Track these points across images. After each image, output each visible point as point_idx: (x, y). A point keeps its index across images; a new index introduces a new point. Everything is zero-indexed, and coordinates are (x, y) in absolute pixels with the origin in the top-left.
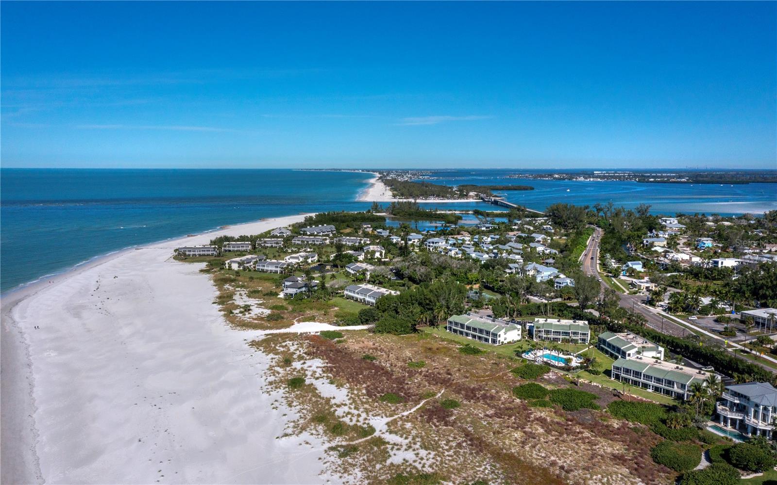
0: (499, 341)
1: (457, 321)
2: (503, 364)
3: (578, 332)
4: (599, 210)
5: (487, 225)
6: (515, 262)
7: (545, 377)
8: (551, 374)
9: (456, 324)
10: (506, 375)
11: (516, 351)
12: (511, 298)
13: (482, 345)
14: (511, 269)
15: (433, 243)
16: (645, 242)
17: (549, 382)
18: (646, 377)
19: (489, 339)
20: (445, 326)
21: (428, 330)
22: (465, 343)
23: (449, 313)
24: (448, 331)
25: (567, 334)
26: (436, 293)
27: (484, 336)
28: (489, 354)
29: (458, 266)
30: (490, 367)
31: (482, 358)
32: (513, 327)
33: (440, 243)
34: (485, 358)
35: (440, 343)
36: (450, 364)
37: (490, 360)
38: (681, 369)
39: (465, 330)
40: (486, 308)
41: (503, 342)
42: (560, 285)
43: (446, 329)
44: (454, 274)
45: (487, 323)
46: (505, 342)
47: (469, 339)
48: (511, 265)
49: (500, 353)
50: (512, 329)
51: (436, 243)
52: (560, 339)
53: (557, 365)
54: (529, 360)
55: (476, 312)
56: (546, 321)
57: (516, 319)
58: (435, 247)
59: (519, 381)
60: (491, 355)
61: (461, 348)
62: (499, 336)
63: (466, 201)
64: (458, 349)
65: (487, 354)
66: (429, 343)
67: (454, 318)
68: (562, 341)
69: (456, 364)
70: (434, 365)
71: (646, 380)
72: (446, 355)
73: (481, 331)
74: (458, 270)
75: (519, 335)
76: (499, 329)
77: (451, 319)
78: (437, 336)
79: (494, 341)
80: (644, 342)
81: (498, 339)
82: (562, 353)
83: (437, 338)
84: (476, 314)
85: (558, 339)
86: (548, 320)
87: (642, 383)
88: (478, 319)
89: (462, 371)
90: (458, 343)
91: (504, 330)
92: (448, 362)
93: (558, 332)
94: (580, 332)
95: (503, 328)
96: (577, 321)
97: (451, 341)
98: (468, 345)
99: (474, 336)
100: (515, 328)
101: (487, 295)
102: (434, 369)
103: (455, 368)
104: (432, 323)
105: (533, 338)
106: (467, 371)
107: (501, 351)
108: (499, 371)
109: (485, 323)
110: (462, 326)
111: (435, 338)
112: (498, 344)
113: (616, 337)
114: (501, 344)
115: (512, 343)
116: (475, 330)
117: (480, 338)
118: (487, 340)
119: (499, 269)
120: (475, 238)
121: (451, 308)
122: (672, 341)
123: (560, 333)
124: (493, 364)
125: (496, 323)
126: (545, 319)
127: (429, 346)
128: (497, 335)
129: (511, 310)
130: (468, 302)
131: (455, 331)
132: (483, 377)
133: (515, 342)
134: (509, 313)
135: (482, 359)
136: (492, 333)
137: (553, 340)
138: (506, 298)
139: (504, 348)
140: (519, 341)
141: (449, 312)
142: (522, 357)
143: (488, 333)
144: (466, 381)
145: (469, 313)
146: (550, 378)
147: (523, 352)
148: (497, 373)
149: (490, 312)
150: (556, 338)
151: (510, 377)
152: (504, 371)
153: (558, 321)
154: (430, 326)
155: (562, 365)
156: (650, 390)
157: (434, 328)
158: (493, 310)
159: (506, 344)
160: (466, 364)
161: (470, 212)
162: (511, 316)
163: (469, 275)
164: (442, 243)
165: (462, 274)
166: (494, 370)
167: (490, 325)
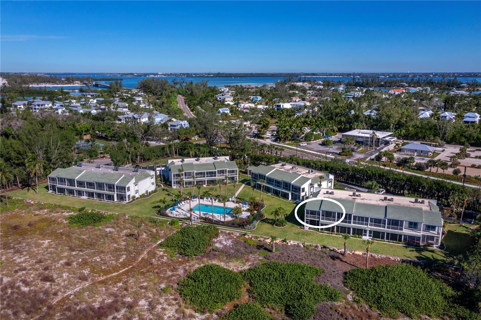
0: (129, 196)
1: (63, 176)
2: (145, 234)
3: (226, 170)
4: (175, 83)
5: (92, 94)
6: (123, 114)
7: (217, 245)
8: (221, 237)
9: (62, 180)
10: (152, 254)
11: (155, 207)
12: (129, 144)
13: (104, 205)
14: (120, 120)
15: (39, 105)
16: (218, 99)
17: (227, 254)
18: (359, 220)
19: (113, 196)
20: (45, 185)
21: (18, 194)
22: (78, 207)
23: (51, 168)
24: (50, 191)
25: (212, 174)
26: (28, 142)
27: (106, 192)
28: (118, 220)
29: (65, 119)
30: (124, 243)
31: (107, 227)
32: (144, 175)
33: (46, 106)
34: (113, 227)
35: (37, 212)
36: (51, 253)
37: (122, 230)
38: (391, 200)
39: (76, 187)
40: (101, 158)
41: (134, 197)
42: (175, 128)
43: (48, 189)
44: (60, 127)
45: (107, 173)
46: (137, 196)
47: (84, 200)
48: (120, 117)
49: (134, 214)
50: (143, 176)
51: (42, 105)
52: (205, 181)
53: (222, 220)
54: (180, 219)
55: (89, 162)
56: (182, 161)
57: (140, 165)
58: (41, 109)
59: (181, 263)
60: (121, 221)
61: (71, 218)
62: (129, 189)
63: (72, 85)
64: (66, 219)
65: (115, 221)
66: (16, 216)
67: (59, 173)
68: (208, 183)
69: (62, 252)
70: (18, 261)
71: (358, 224)
72: (44, 235)
73: (100, 186)
74: (65, 123)
75: (153, 184)
76: (127, 179)
77: (53, 174)
78: (32, 202)
79: (121, 198)
80: (311, 171)
81: (128, 193)
82: (217, 201)
83: (32, 205)
84: (91, 164)
85: (203, 182)
86: (185, 160)
87: (354, 229)
88: (93, 169)
89: (74, 264)
90: (67, 208)
91: (133, 180)
92: (47, 248)
93: (201, 173)
94: (228, 169)
95: (132, 177)
96: (218, 157)
97: (54, 208)
98: (83, 209)
99: (91, 195)
100: (147, 176)
101: (101, 144)
102: (16, 272)
103: (61, 259)
104: (27, 184)
105: (171, 186)
106: (85, 263)
107: (134, 211)
108: (140, 248)
109: (104, 174)
110: (71, 182)
111: (29, 205)
112: (127, 201)
113: (275, 169)
114: (131, 200)
115: (147, 196)
116: (90, 185)
117: (99, 195)
118: (110, 197)
119: (109, 119)
120: (82, 101)
121: (53, 160)
122: (325, 166)
123: (204, 174)
124: (127, 236)
125: (119, 172)
126: (181, 160)
127: (15, 222)
128: (125, 188)
129: (133, 156)
130: (79, 153)
131: (61, 191)
132: (116, 269)
133: (150, 194)
134: (132, 159)
135: (108, 230)
136: (117, 187)
137: (197, 184)
138: (124, 144)
139: (137, 205)
140: (155, 191)
141: (52, 166)
142: (167, 216)
143: (111, 187)
144: (83, 290)
145: (80, 164)
146: (225, 246)
147: (166, 208)
148: (139, 253)
149: (109, 161)
150: (199, 181)
151: (162, 257)
152: (148, 246)
153: (197, 160)
154: (23, 188)
155: (229, 218)
156: (366, 238)
157: (28, 190)
158: (111, 157)
159: (138, 198)
160: (83, 245)
161: (76, 91)
162: (133, 162)
163: (78, 126)
164: (48, 105)
165: (70, 127)
166: (131, 248)
167: (113, 175)
